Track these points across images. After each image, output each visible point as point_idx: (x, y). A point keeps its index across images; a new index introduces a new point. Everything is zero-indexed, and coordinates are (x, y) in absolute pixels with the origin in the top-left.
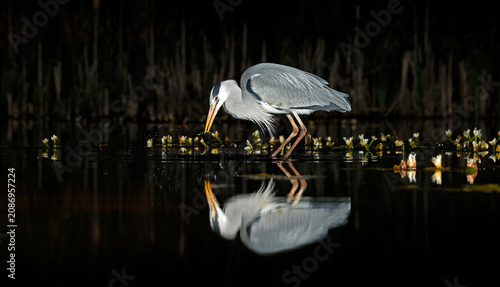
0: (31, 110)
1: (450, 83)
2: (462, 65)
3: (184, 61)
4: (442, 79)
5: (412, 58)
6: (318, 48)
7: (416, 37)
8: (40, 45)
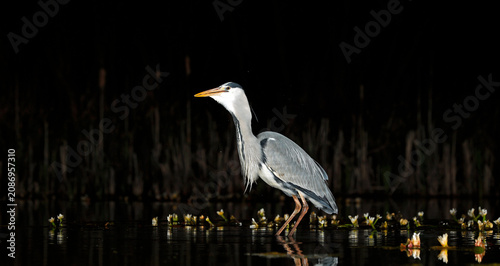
0: (37, 189)
1: (454, 162)
2: (465, 144)
3: (189, 140)
4: (446, 158)
5: (416, 137)
6: (322, 128)
7: (419, 116)
8: (46, 125)
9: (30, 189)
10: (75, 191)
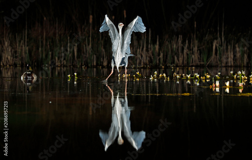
0: (65, 63)
1: (232, 53)
2: (237, 46)
4: (229, 50)
5: (217, 43)
7: (218, 34)
8: (69, 38)
9: (62, 63)
10: (80, 64)
